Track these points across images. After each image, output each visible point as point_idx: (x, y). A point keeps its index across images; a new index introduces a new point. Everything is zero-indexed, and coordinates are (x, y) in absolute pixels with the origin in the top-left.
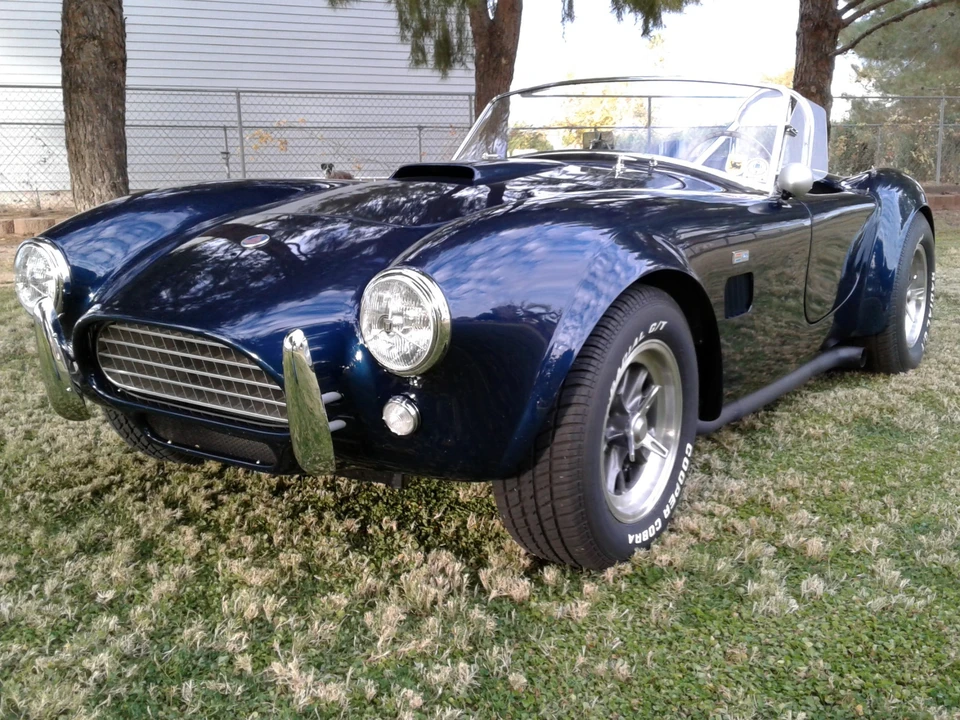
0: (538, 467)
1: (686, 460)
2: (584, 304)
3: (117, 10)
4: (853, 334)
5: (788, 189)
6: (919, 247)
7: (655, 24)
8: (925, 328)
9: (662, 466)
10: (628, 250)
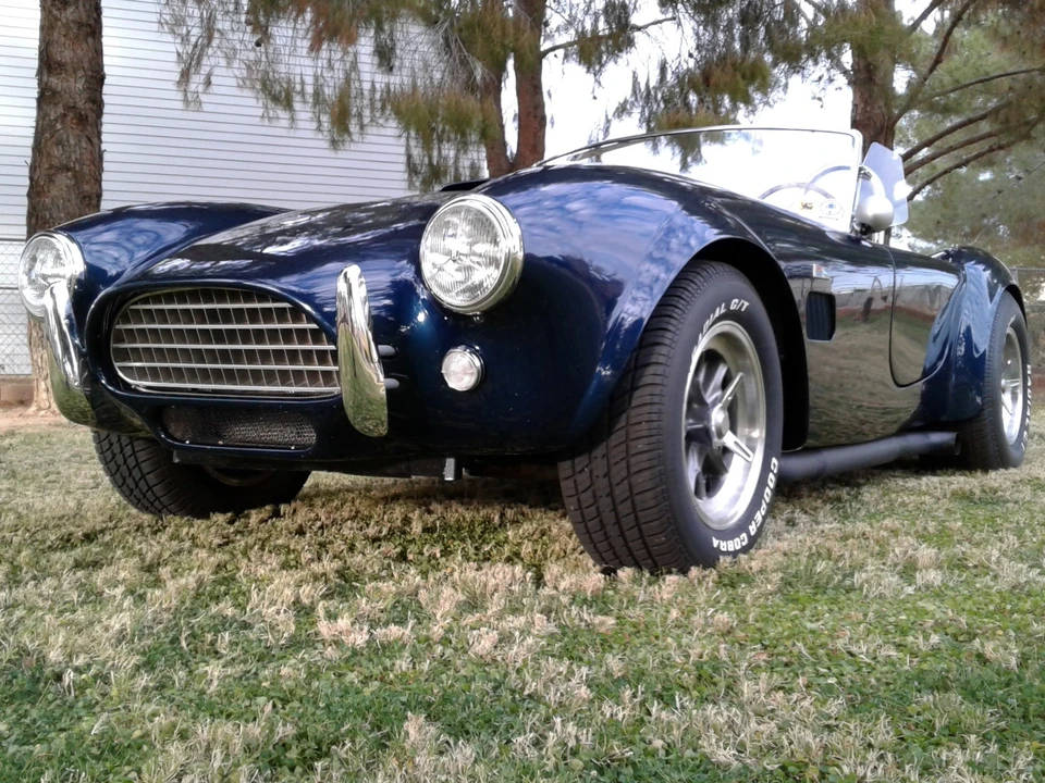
0: (613, 437)
1: (771, 476)
2: (653, 276)
3: (95, 140)
4: (943, 418)
5: (867, 222)
6: (1010, 331)
7: (694, 160)
8: (1023, 427)
9: (746, 475)
10: (707, 226)
